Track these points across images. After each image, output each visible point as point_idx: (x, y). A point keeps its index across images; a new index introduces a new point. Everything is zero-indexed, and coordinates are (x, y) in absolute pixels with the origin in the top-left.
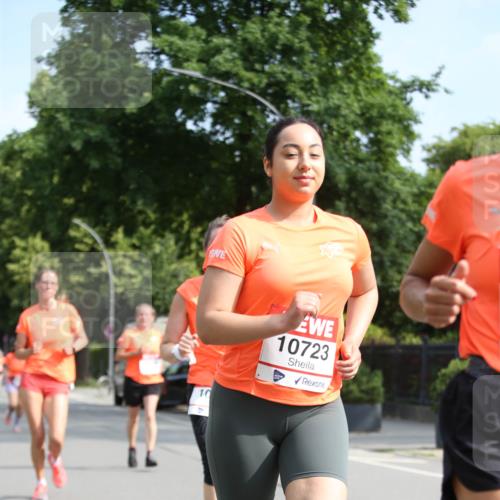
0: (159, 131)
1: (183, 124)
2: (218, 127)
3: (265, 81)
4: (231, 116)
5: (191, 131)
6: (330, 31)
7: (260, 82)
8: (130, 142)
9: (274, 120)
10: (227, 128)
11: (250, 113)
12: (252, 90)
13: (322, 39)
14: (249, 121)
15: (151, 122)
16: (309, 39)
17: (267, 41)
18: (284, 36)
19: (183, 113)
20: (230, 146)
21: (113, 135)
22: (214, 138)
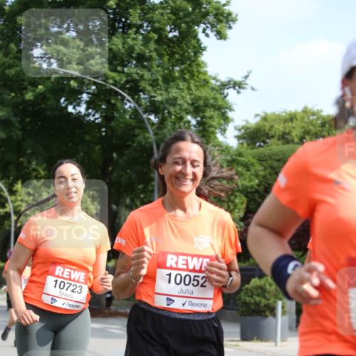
0: (49, 113)
1: (66, 108)
2: (90, 111)
3: (124, 79)
4: (100, 103)
5: (71, 113)
6: (171, 45)
7: (121, 80)
8: (28, 120)
9: (130, 107)
10: (97, 112)
11: (113, 101)
12: (115, 85)
13: (165, 50)
14: (112, 107)
15: (43, 106)
16: (156, 50)
17: (126, 51)
18: (139, 47)
19: (65, 100)
20: (98, 124)
21: (15, 115)
22: (87, 119)
